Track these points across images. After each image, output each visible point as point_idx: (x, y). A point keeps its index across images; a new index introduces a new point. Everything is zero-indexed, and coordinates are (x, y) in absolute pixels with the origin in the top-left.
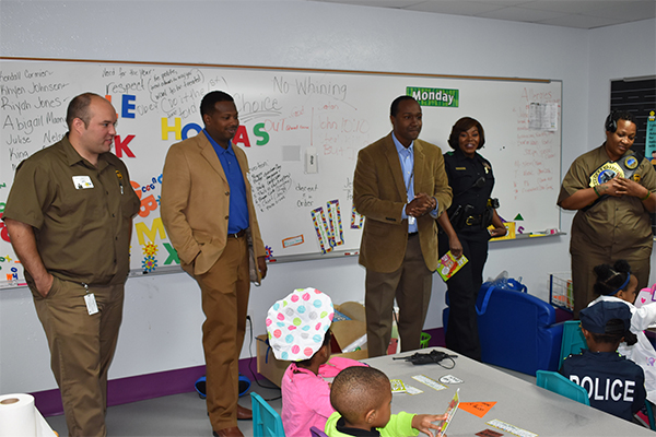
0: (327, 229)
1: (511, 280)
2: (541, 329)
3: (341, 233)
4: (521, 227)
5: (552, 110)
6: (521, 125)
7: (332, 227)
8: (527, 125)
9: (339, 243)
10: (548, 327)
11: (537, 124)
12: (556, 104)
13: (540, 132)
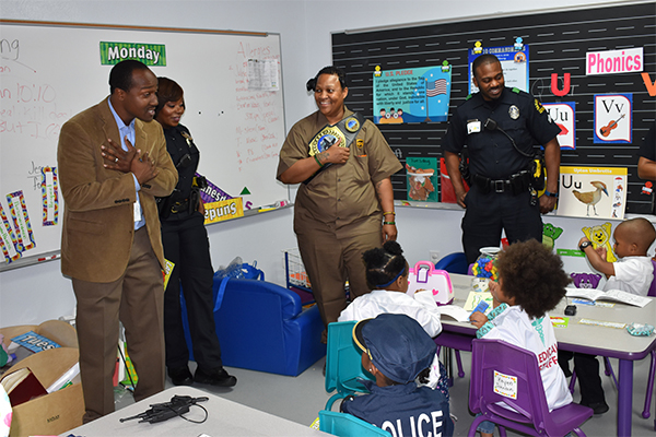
0: (10, 230)
1: (245, 266)
2: (287, 321)
3: (30, 233)
4: (248, 203)
5: (271, 67)
6: (240, 86)
7: (17, 227)
8: (246, 85)
9: (29, 247)
10: (294, 318)
11: (257, 84)
12: (276, 61)
13: (260, 93)
